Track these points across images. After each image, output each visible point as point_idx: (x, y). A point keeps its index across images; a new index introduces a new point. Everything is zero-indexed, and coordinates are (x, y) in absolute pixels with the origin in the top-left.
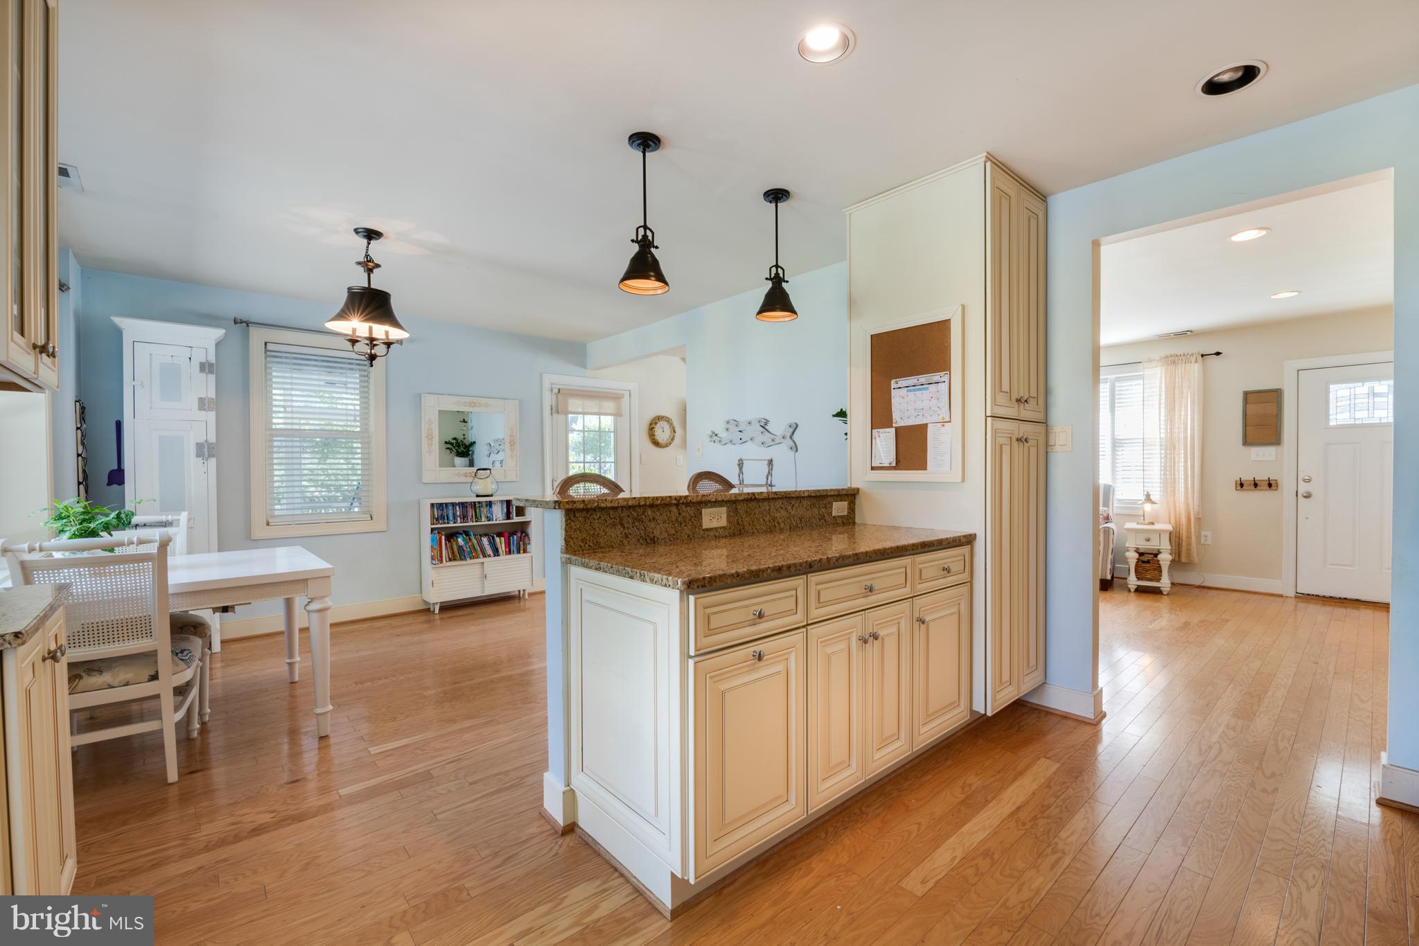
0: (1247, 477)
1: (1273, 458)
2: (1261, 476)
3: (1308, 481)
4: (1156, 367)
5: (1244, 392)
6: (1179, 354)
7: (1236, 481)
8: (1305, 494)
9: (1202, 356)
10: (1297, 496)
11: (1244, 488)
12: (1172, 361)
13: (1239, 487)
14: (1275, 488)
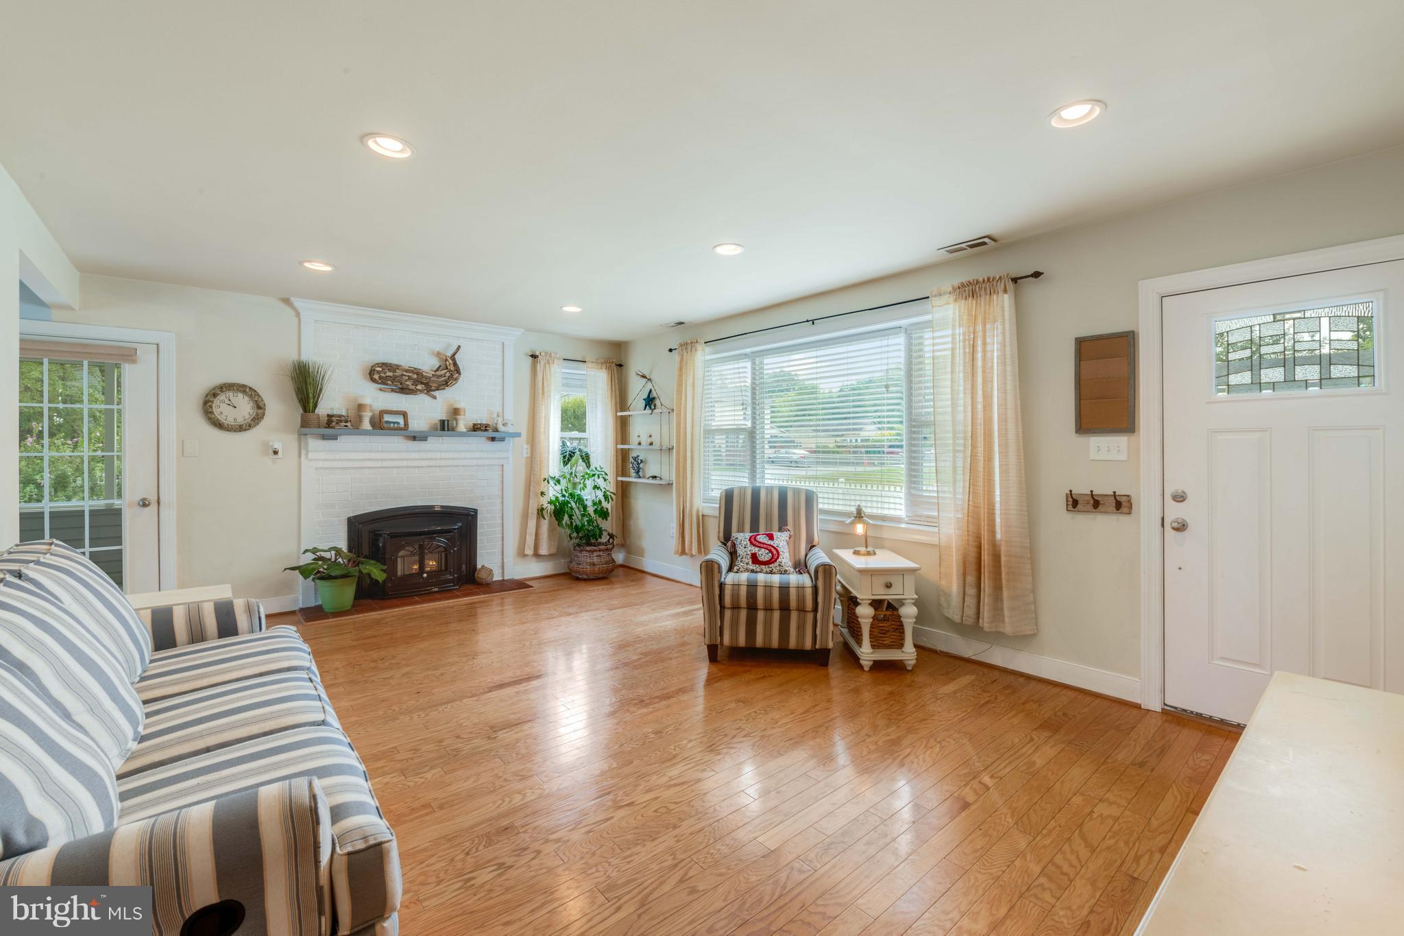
0: (1081, 489)
1: (1123, 457)
2: (1103, 488)
3: (1180, 498)
4: (947, 304)
5: (1077, 339)
6: (981, 279)
7: (1067, 494)
8: (1175, 525)
9: (1015, 280)
10: (1163, 525)
11: (1079, 506)
12: (971, 290)
13: (1070, 507)
14: (1126, 510)
